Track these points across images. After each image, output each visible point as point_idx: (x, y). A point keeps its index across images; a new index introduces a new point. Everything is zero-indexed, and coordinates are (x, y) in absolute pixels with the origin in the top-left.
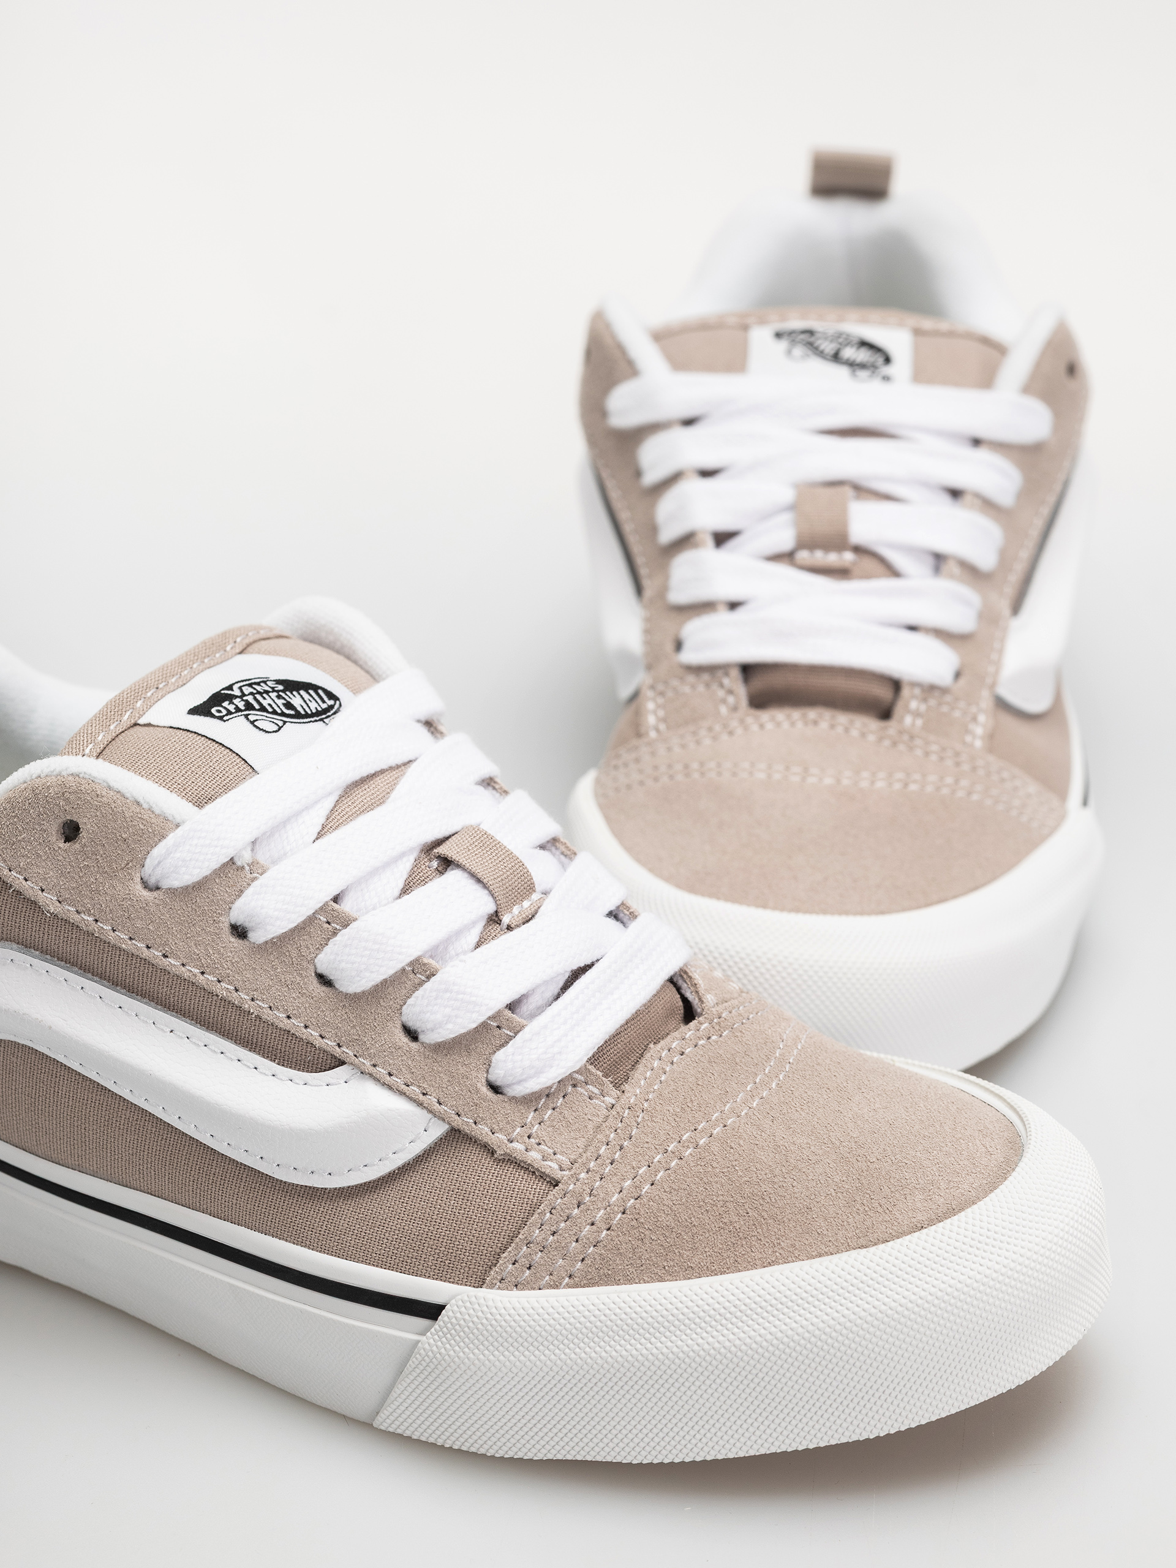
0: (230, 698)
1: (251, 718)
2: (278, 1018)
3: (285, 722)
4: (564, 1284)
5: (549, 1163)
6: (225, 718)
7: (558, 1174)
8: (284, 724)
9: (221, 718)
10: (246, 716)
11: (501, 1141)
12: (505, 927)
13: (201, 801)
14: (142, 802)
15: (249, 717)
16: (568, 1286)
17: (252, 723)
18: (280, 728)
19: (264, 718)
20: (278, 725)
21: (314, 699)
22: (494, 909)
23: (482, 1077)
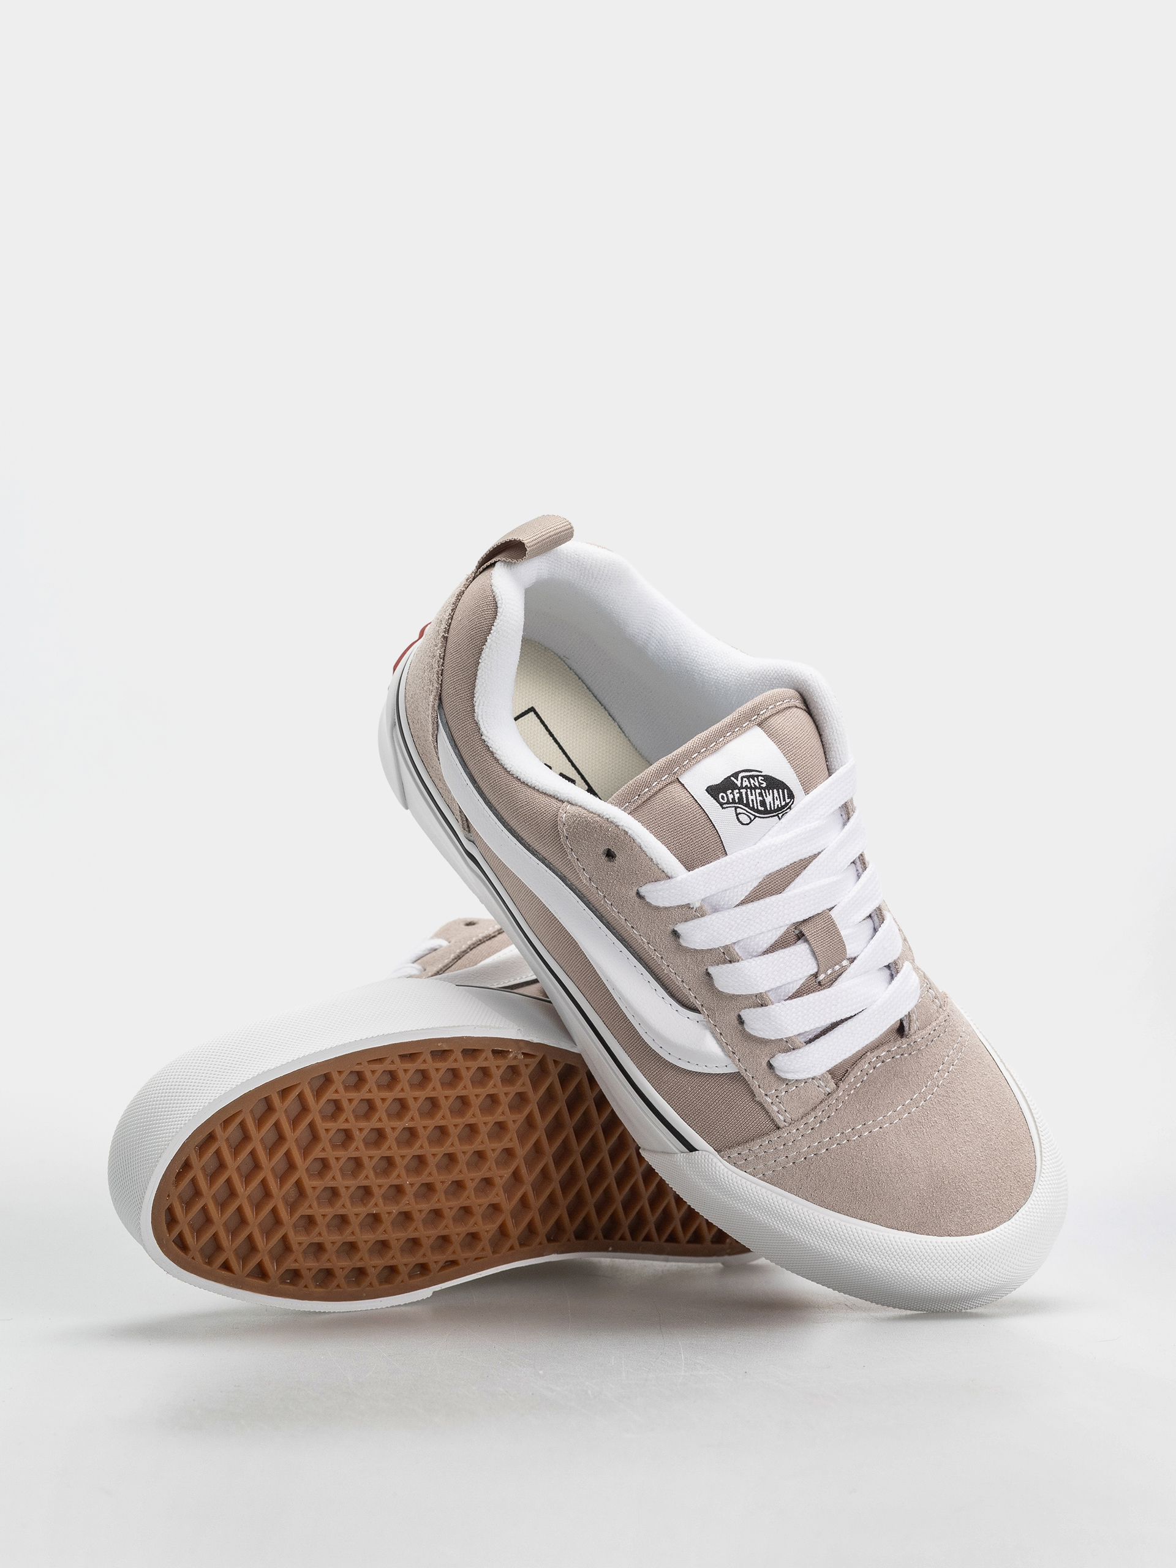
0: (734, 787)
1: (739, 810)
2: (677, 979)
3: (755, 817)
4: (758, 1176)
5: (780, 1116)
6: (724, 806)
7: (782, 1124)
8: (755, 818)
9: (721, 804)
10: (736, 808)
11: (761, 1093)
12: (818, 981)
13: (689, 867)
14: (654, 860)
15: (738, 809)
16: (760, 1178)
17: (737, 815)
18: (751, 821)
19: (745, 812)
20: (750, 819)
21: (780, 798)
22: (816, 970)
23: (766, 1060)
